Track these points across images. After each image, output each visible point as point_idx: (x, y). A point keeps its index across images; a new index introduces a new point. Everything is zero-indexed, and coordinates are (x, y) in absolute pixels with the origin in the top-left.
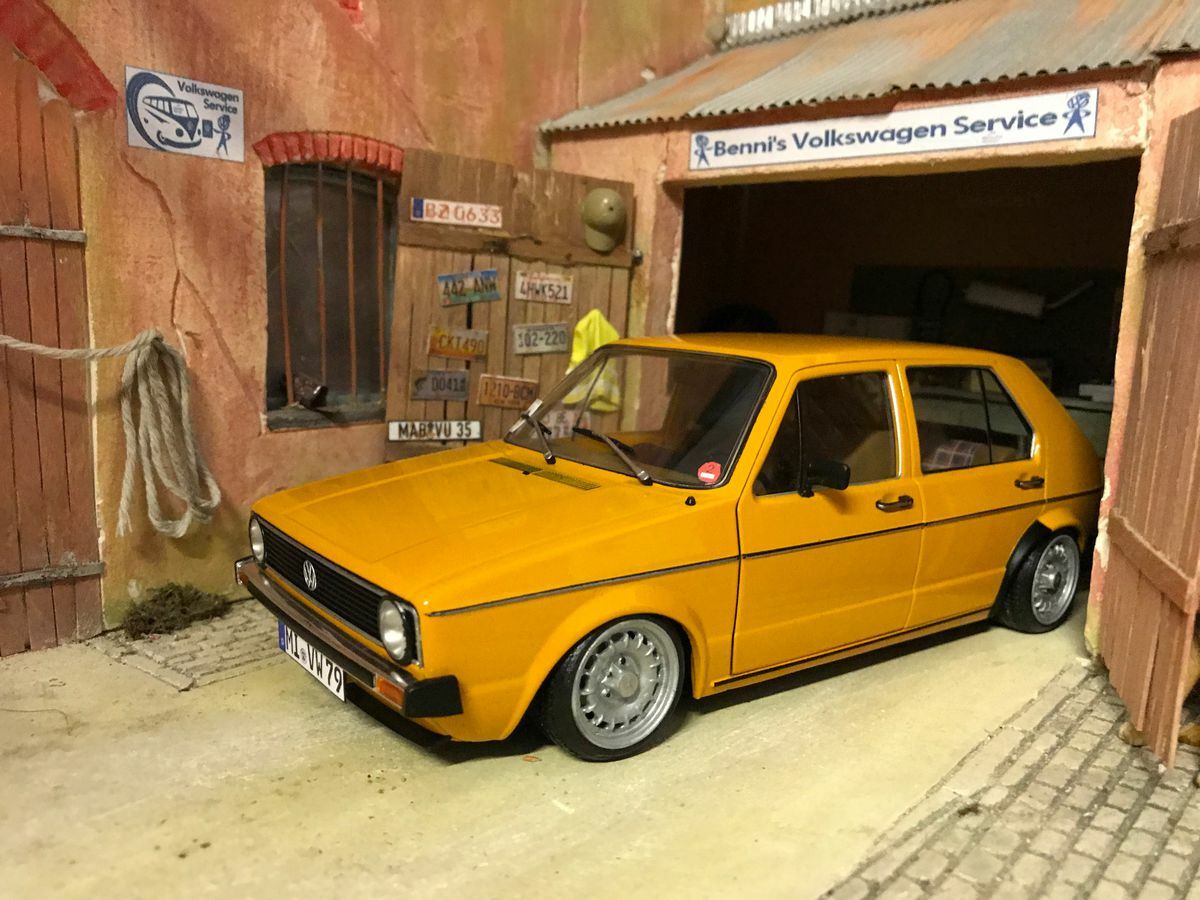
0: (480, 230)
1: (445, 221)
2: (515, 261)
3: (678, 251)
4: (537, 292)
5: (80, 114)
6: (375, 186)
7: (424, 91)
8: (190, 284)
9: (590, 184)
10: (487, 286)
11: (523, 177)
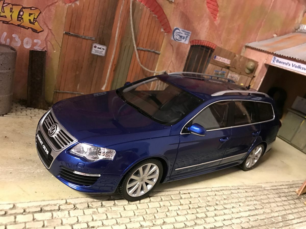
0: (225, 64)
1: (219, 61)
2: (230, 71)
3: (264, 77)
4: (232, 78)
5: (166, 34)
6: (209, 50)
7: (224, 35)
8: (173, 63)
9: (250, 60)
10: (223, 74)
11: (237, 56)
